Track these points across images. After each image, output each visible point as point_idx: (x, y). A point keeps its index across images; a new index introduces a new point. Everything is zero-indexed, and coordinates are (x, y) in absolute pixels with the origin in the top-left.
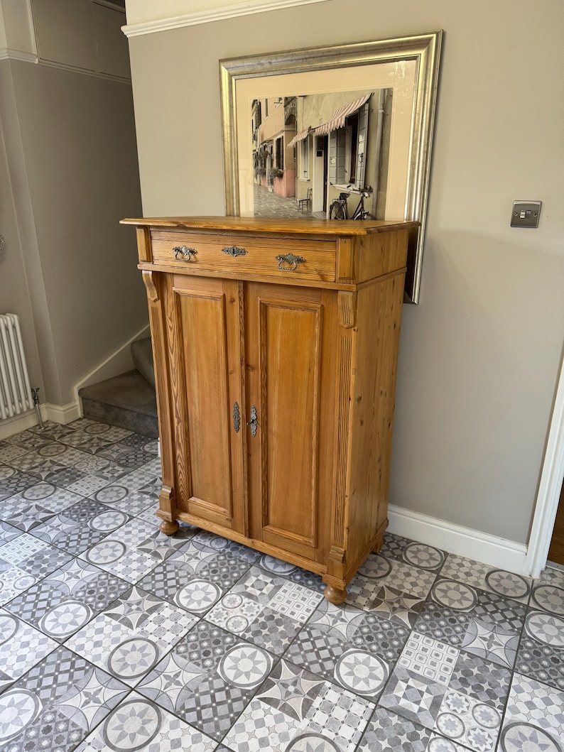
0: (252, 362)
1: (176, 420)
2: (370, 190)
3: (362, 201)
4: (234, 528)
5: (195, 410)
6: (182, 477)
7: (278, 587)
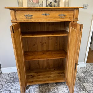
2: (57, 2)
3: (55, 4)
7: (57, 88)
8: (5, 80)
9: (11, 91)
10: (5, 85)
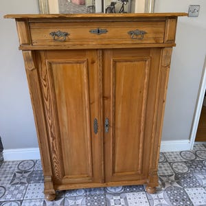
0: (106, 94)
1: (51, 139)
2: (127, 1)
3: (123, 6)
4: (93, 182)
5: (65, 130)
6: (57, 168)
7: (125, 199)
8: (10, 177)
9: (21, 202)
10: (9, 188)
